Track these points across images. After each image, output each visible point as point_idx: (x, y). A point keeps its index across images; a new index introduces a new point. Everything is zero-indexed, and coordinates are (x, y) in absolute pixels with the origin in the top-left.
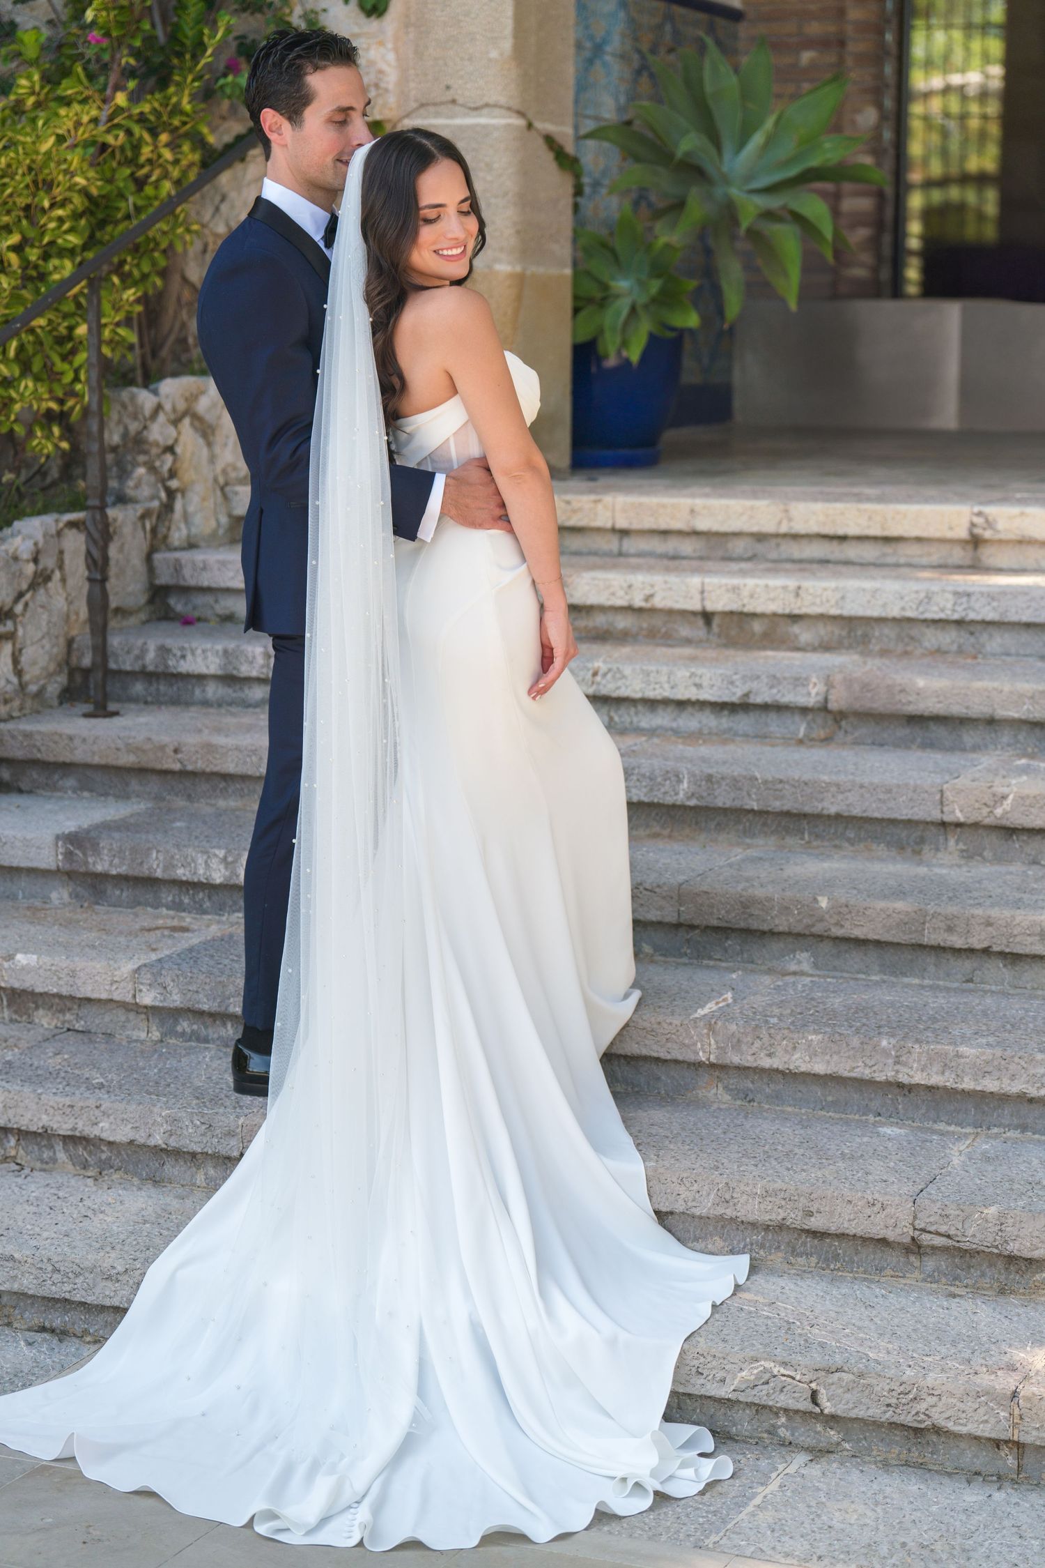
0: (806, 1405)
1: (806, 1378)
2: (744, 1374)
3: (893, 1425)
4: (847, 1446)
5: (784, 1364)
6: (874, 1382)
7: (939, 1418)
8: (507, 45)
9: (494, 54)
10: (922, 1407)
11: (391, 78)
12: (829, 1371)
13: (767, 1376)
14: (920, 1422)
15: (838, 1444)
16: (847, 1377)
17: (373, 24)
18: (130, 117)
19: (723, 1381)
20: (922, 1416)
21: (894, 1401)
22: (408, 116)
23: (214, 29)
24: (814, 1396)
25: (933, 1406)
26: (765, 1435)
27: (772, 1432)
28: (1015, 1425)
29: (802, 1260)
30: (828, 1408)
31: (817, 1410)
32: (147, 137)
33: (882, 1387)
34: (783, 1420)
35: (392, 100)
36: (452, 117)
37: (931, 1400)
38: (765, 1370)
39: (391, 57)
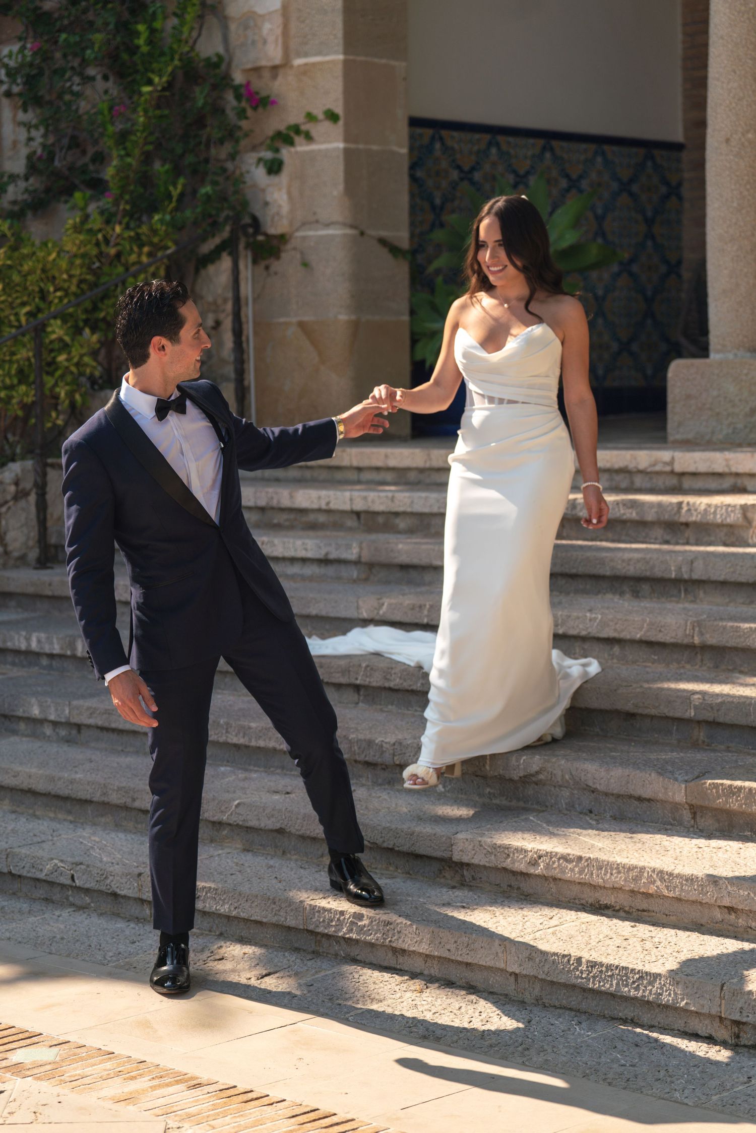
0: (69, 882)
1: (69, 868)
2: (48, 866)
3: (100, 892)
4: (92, 905)
5: (62, 861)
6: (91, 869)
7: (115, 888)
8: (341, 187)
9: (335, 193)
10: (108, 881)
11: (285, 209)
12: (77, 864)
13: (56, 867)
14: (109, 889)
15: (89, 904)
16: (83, 867)
17: (274, 179)
18: (123, 239)
19: (41, 870)
20: (109, 887)
21: (99, 879)
22: (297, 230)
23: (176, 188)
24: (73, 877)
25: (112, 881)
26: (65, 900)
27: (67, 899)
28: (140, 890)
29: (139, 826)
30: (78, 883)
31: (74, 884)
32: (135, 249)
33: (95, 871)
34: (70, 892)
35: (285, 222)
36: (317, 230)
37: (111, 878)
38: (56, 865)
39: (285, 197)
